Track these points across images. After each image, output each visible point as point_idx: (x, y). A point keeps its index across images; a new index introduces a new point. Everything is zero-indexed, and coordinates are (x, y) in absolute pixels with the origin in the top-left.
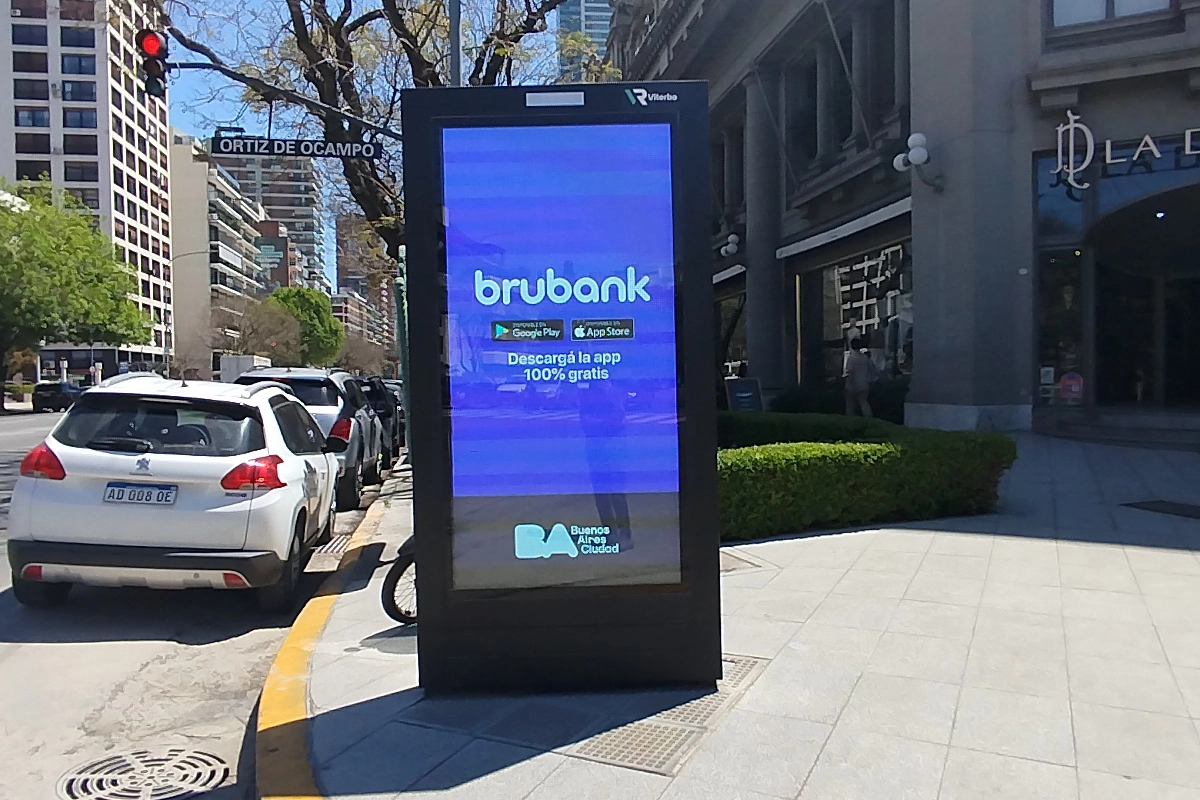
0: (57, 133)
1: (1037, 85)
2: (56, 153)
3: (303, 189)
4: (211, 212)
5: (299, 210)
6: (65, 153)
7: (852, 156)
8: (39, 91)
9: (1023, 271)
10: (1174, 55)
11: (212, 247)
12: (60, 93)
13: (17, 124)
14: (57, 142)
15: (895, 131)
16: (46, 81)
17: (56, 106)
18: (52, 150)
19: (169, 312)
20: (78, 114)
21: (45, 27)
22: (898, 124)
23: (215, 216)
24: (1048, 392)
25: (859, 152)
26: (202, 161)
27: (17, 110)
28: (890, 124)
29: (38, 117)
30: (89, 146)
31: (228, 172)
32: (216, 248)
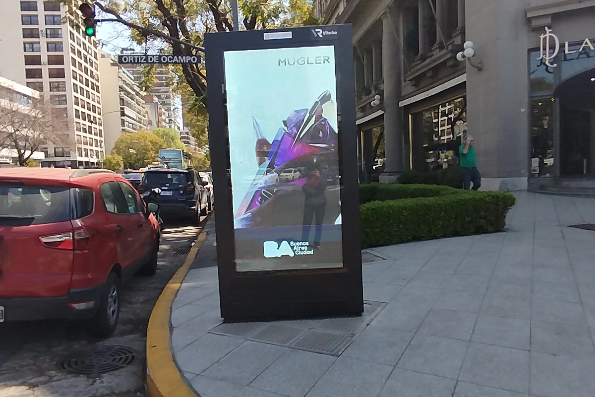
0: (44, 55)
1: (530, 15)
2: (44, 64)
4: (120, 91)
5: (163, 89)
6: (49, 64)
7: (437, 53)
8: (34, 34)
9: (523, 110)
11: (121, 108)
12: (45, 35)
13: (25, 51)
14: (44, 59)
15: (458, 41)
16: (38, 29)
17: (43, 41)
18: (42, 63)
19: (102, 141)
20: (54, 45)
21: (36, 2)
22: (460, 36)
23: (122, 93)
25: (440, 51)
26: (114, 66)
27: (25, 43)
28: (455, 37)
29: (35, 47)
30: (60, 60)
31: (127, 71)
32: (123, 109)
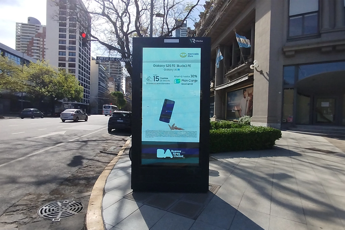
0: (67, 57)
1: (285, 50)
2: (67, 61)
3: (119, 70)
4: (99, 75)
5: (117, 75)
6: (69, 61)
8: (64, 48)
9: (280, 93)
10: (318, 43)
11: (99, 82)
12: (68, 49)
13: (59, 55)
14: (67, 59)
15: (250, 60)
16: (65, 46)
17: (67, 51)
19: (89, 96)
20: (72, 53)
21: (66, 34)
22: (252, 58)
23: (100, 76)
24: (285, 121)
25: (242, 65)
26: (98, 64)
27: (59, 52)
28: (249, 58)
29: (64, 54)
30: (73, 60)
31: (103, 66)
32: (100, 82)
